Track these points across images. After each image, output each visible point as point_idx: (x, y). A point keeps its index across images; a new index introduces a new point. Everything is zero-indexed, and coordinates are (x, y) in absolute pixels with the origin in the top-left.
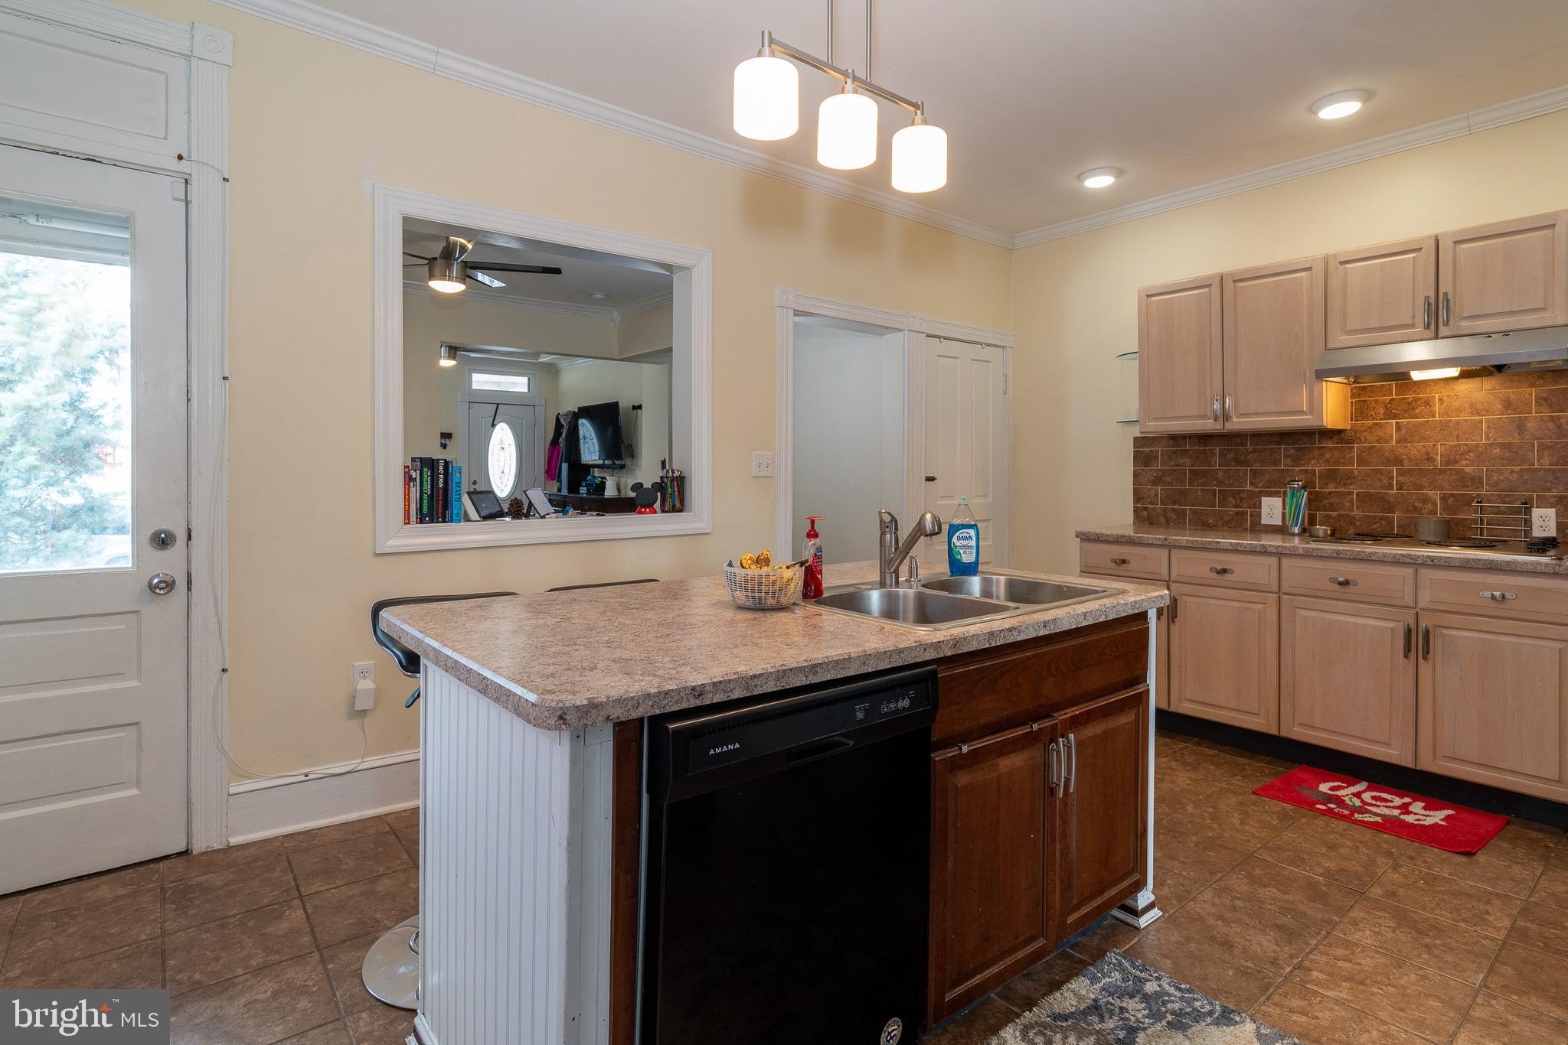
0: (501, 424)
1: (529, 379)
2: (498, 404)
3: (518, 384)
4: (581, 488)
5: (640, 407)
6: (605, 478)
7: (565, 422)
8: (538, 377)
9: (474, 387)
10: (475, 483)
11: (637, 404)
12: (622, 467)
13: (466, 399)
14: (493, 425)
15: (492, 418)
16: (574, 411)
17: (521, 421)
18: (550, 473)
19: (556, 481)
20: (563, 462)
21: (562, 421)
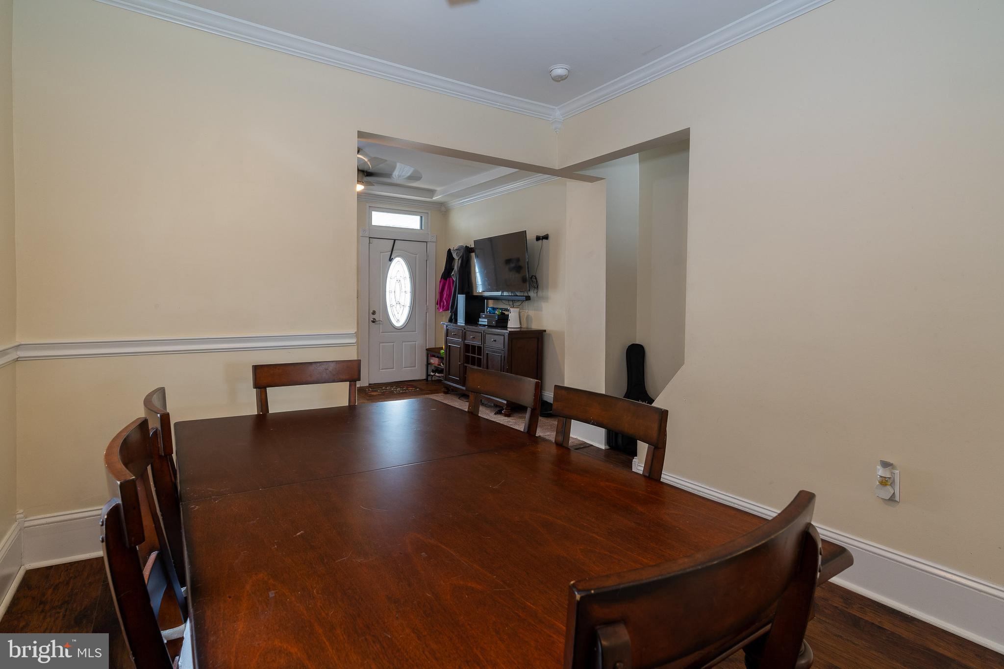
0: (397, 258)
1: (421, 217)
2: (395, 240)
3: (411, 222)
4: (480, 320)
5: (546, 237)
6: (507, 310)
7: (458, 256)
8: (430, 214)
9: (374, 223)
10: (374, 313)
11: (542, 234)
12: (528, 298)
13: (367, 234)
14: (391, 260)
15: (390, 252)
16: (466, 246)
17: (415, 255)
18: (442, 304)
19: (449, 311)
20: (458, 294)
21: (455, 255)
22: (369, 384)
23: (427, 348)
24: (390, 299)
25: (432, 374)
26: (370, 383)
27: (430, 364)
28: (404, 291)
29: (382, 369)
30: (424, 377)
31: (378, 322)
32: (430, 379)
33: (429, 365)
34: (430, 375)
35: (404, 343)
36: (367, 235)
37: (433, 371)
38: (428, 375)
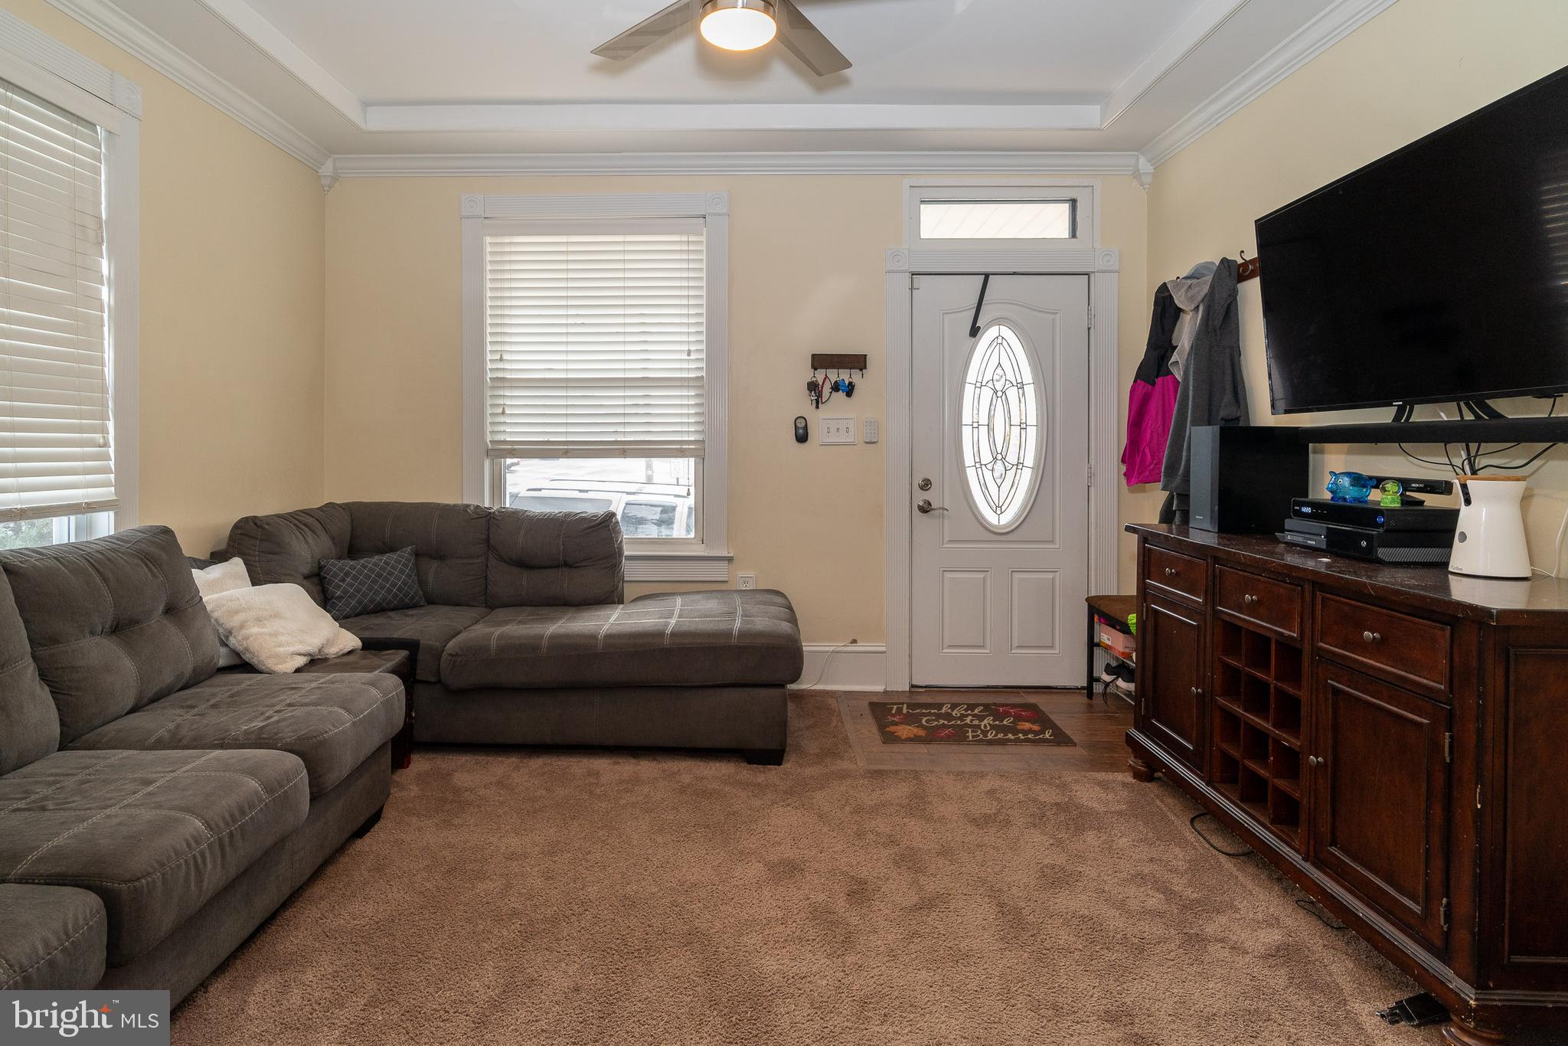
0: (995, 328)
2: (987, 276)
7: (1192, 299)
9: (925, 235)
10: (926, 485)
13: (904, 264)
14: (975, 331)
15: (974, 311)
16: (1224, 261)
17: (1052, 316)
18: (1138, 460)
19: (1160, 485)
20: (1194, 423)
21: (1180, 300)
22: (913, 686)
23: (1093, 594)
24: (973, 445)
25: (1107, 678)
26: (915, 683)
27: (1098, 645)
28: (1015, 420)
29: (950, 646)
30: (1082, 682)
31: (937, 511)
32: (1098, 688)
33: (1096, 650)
34: (1098, 680)
35: (1017, 576)
36: (906, 267)
37: (1109, 670)
38: (1092, 679)
